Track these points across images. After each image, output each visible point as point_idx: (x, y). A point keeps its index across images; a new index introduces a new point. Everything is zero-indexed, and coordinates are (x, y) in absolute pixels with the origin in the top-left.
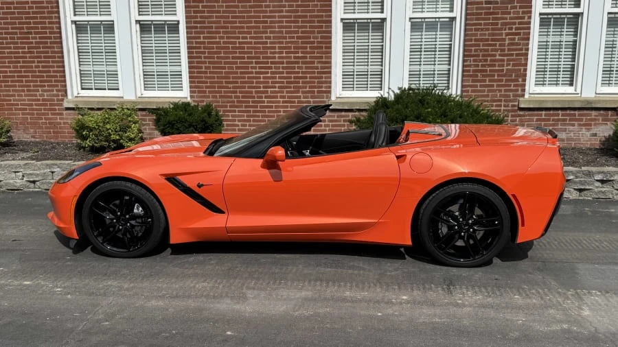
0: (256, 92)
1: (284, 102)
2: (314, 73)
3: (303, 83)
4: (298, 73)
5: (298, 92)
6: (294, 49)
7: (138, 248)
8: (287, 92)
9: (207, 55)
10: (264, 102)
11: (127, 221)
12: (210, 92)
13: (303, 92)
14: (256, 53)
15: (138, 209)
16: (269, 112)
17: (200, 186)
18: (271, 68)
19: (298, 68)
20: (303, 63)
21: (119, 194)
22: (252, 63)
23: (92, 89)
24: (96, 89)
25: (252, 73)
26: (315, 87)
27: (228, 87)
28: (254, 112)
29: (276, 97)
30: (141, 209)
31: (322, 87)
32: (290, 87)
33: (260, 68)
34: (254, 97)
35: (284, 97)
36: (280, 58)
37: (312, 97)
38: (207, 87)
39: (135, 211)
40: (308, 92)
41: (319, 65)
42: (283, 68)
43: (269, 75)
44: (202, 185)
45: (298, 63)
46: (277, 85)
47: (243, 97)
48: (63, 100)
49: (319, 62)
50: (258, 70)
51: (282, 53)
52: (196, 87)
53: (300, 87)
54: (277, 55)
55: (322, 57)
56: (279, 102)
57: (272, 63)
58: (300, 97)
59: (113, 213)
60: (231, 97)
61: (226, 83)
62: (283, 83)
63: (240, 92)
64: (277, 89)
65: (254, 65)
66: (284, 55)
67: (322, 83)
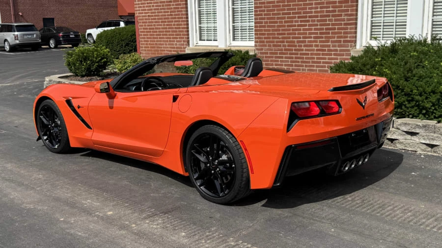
0: (298, 42)
1: (318, 50)
2: (341, 24)
3: (332, 33)
4: (329, 25)
5: (328, 42)
8: (321, 42)
9: (266, 12)
10: (302, 50)
12: (267, 42)
13: (332, 42)
14: (298, 9)
16: (306, 58)
18: (308, 21)
19: (330, 20)
20: (333, 16)
22: (295, 17)
23: (211, 40)
24: (207, 40)
25: (295, 26)
26: (341, 37)
27: (278, 38)
28: (296, 58)
29: (311, 46)
31: (347, 37)
32: (322, 38)
33: (301, 21)
34: (296, 46)
35: (317, 46)
36: (316, 12)
37: (339, 46)
38: (265, 38)
40: (336, 42)
41: (346, 18)
42: (318, 21)
43: (307, 27)
45: (329, 16)
46: (313, 36)
47: (289, 46)
48: (185, 48)
49: (346, 15)
50: (299, 23)
51: (317, 8)
52: (258, 38)
53: (330, 37)
54: (313, 10)
55: (347, 11)
56: (313, 50)
57: (310, 17)
58: (329, 46)
60: (280, 46)
61: (278, 34)
62: (317, 33)
63: (287, 42)
64: (313, 39)
65: (297, 19)
66: (319, 10)
67: (348, 34)
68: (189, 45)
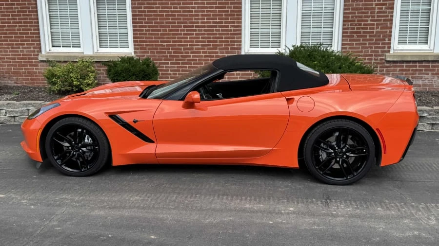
0: (184, 49)
1: (205, 56)
2: (228, 34)
3: (220, 42)
4: (216, 34)
5: (216, 49)
6: (213, 16)
7: (88, 169)
8: (208, 49)
9: (147, 21)
10: (190, 56)
11: (80, 148)
12: (149, 49)
13: (220, 49)
14: (184, 19)
15: (88, 139)
16: (194, 64)
17: (135, 122)
18: (195, 30)
19: (216, 30)
20: (220, 27)
21: (74, 127)
22: (181, 27)
23: (60, 47)
24: (63, 47)
25: (181, 34)
26: (229, 45)
27: (162, 45)
28: (183, 64)
29: (200, 53)
30: (90, 139)
31: (234, 45)
32: (210, 45)
33: (187, 30)
34: (182, 53)
35: (205, 53)
36: (202, 23)
37: (226, 53)
38: (147, 45)
39: (86, 141)
40: (224, 49)
41: (232, 28)
42: (205, 30)
43: (194, 36)
44: (137, 121)
45: (216, 27)
46: (200, 43)
47: (174, 53)
48: (38, 55)
49: (232, 26)
50: (186, 32)
51: (204, 19)
52: (138, 45)
53: (218, 45)
54: (200, 21)
55: (234, 22)
56: (202, 56)
57: (196, 27)
58: (217, 53)
59: (69, 142)
60: (165, 53)
61: (162, 42)
62: (205, 42)
63: (172, 49)
64: (200, 47)
65: (183, 28)
66: (205, 21)
67: (235, 42)
68: (41, 52)
